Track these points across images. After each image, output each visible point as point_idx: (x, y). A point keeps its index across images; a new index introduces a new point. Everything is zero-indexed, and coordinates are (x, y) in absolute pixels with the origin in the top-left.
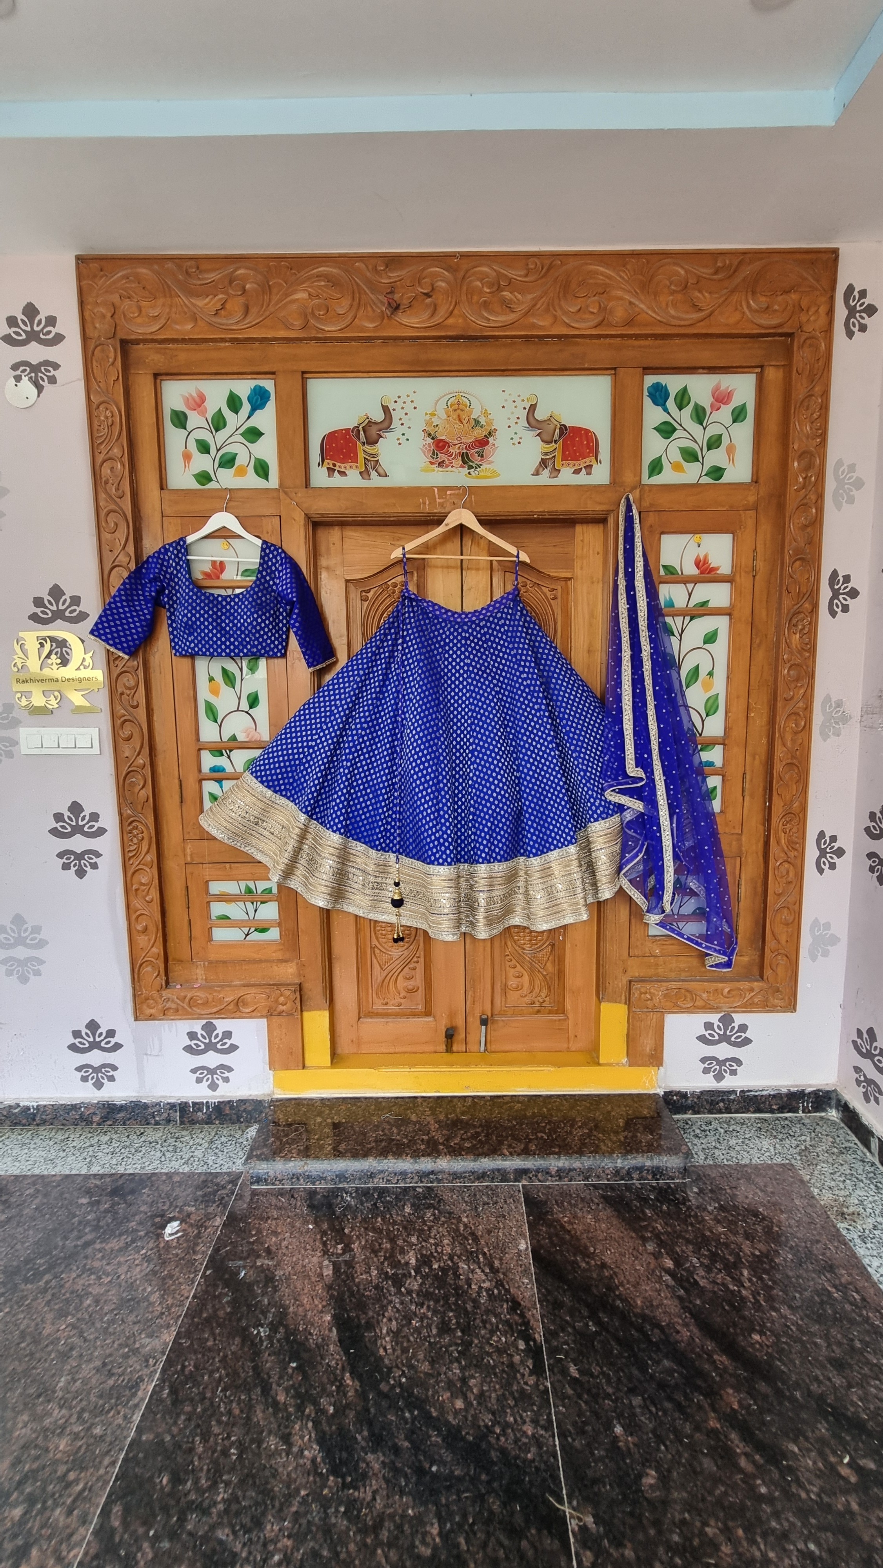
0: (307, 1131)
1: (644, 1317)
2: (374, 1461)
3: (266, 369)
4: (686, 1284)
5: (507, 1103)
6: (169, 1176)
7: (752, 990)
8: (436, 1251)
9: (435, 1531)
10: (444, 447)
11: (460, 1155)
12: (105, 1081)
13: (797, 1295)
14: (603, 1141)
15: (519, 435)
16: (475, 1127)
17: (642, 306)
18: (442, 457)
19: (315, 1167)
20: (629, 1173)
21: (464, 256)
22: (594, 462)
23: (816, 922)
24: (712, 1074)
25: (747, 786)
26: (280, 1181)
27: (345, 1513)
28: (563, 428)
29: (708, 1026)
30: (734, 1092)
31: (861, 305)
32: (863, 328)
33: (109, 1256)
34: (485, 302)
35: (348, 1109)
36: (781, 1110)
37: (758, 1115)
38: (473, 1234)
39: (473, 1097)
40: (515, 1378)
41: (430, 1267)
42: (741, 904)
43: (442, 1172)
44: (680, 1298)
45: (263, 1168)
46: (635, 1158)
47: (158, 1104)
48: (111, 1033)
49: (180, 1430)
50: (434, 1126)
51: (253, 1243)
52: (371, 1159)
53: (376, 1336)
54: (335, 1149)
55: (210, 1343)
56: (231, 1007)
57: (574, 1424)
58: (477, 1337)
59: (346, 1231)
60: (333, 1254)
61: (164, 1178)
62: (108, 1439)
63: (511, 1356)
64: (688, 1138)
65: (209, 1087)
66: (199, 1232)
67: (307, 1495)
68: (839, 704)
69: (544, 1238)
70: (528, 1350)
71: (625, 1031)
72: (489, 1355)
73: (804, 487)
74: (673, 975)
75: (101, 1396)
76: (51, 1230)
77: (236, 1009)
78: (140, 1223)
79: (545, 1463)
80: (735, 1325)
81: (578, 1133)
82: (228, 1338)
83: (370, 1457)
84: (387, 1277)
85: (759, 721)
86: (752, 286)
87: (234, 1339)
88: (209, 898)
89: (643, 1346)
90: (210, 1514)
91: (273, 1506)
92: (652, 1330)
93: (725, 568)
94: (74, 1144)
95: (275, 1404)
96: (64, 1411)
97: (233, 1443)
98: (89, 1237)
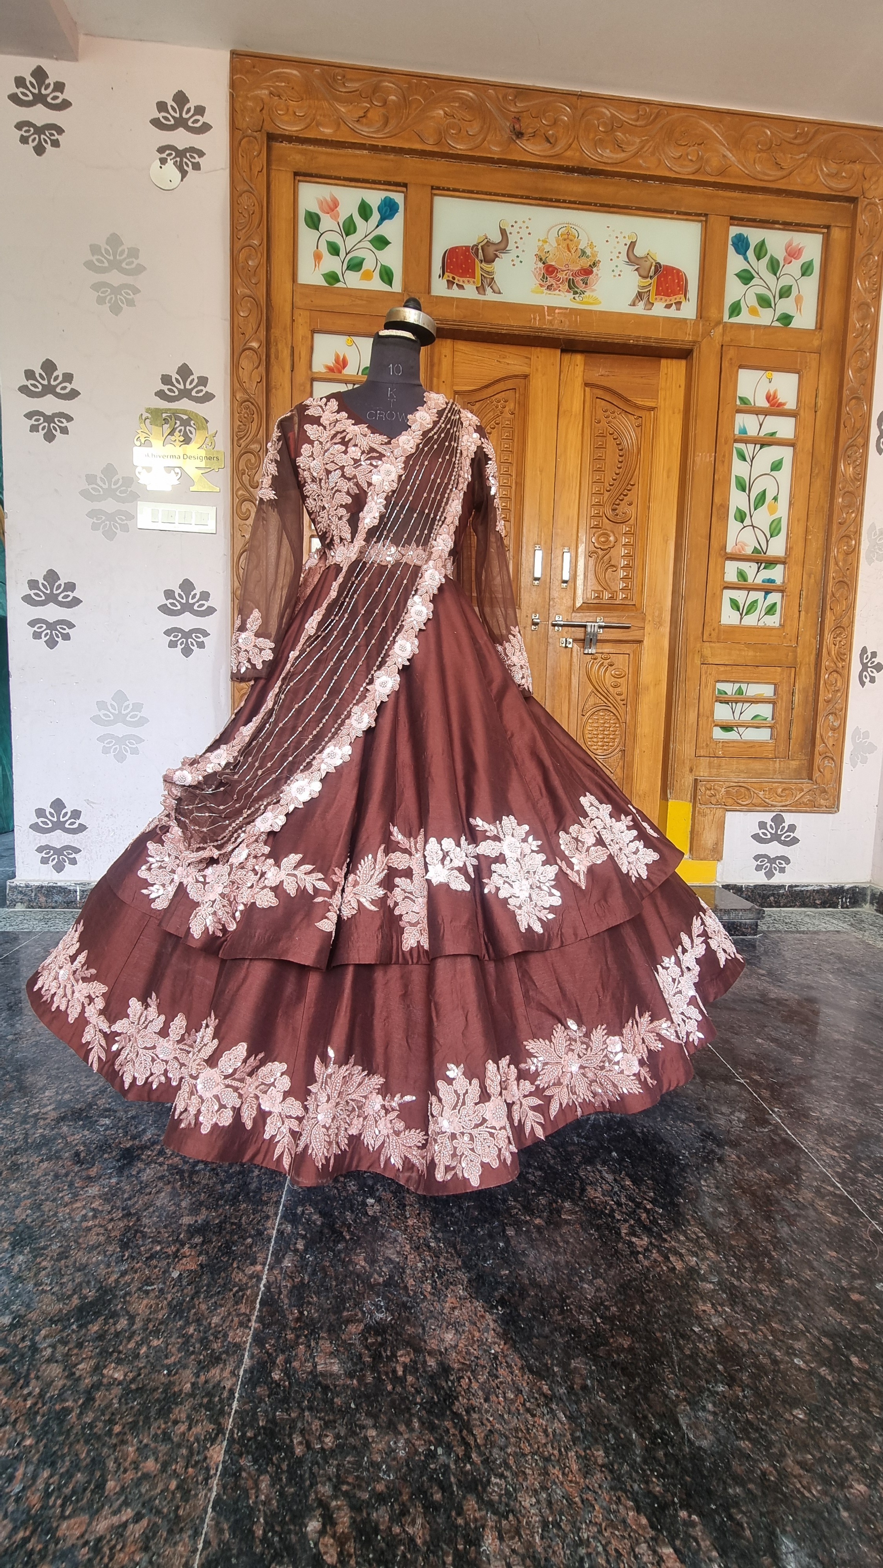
3: (398, 181)
7: (802, 790)
10: (552, 272)
15: (619, 269)
17: (734, 159)
18: (551, 281)
21: (586, 96)
22: (683, 300)
23: (858, 729)
24: (764, 870)
25: (803, 602)
28: (658, 266)
29: (762, 825)
30: (783, 886)
34: (600, 139)
36: (823, 905)
37: (803, 909)
42: (795, 711)
71: (689, 829)
73: (861, 334)
85: (816, 543)
86: (824, 154)
93: (791, 404)
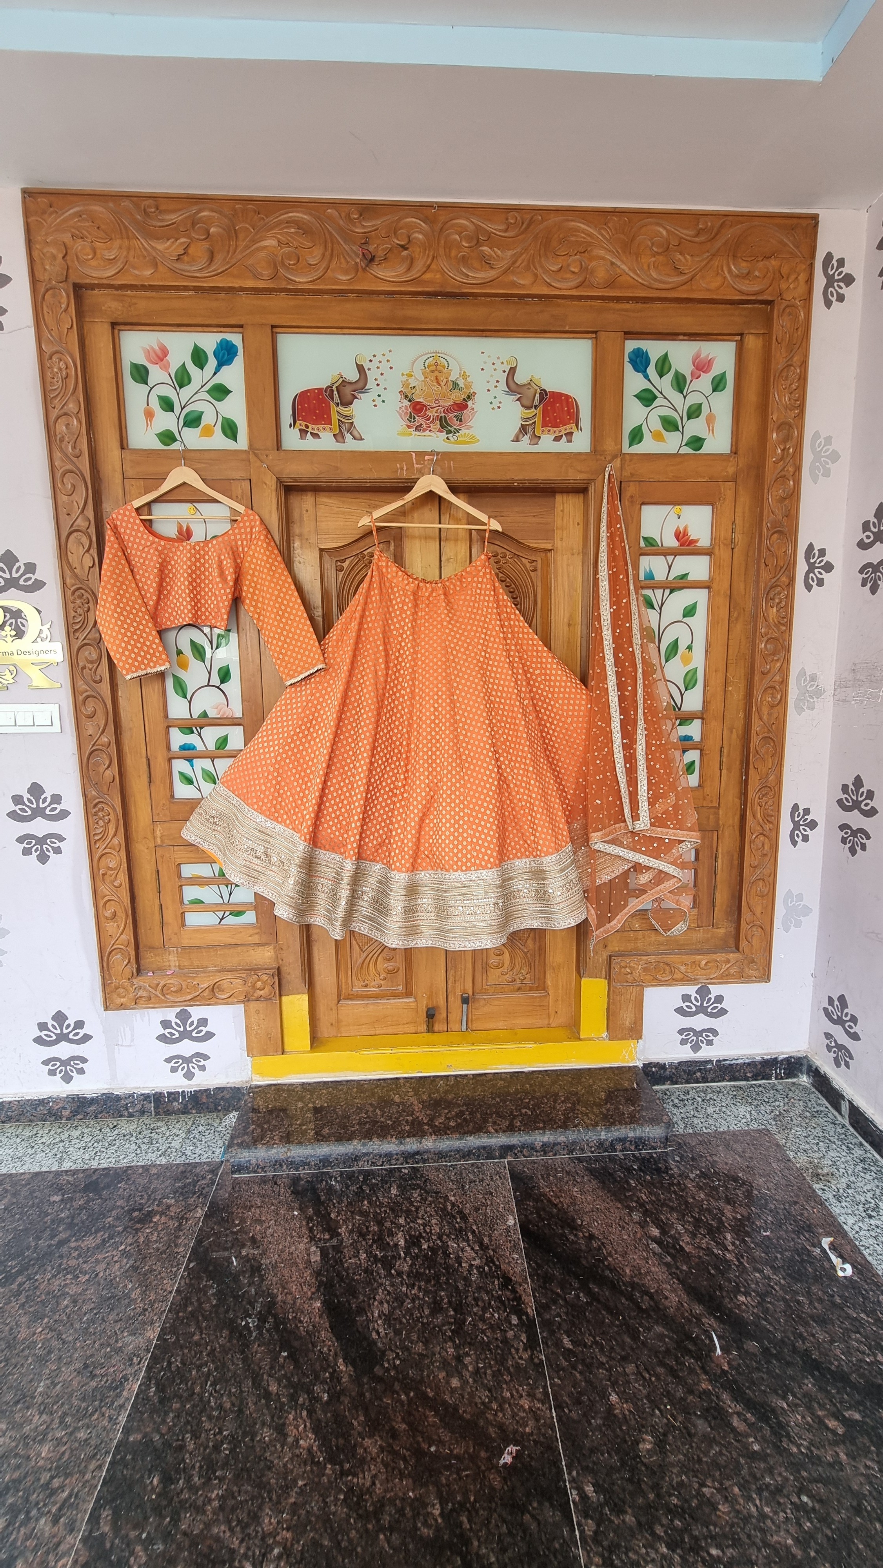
0: (287, 1116)
1: (633, 1285)
2: (372, 1445)
3: (233, 322)
4: (672, 1251)
5: (491, 1080)
6: (146, 1168)
7: (728, 961)
8: (425, 1231)
9: (437, 1512)
10: (420, 410)
11: (446, 1134)
12: (74, 1074)
13: (779, 1256)
14: (587, 1114)
15: (498, 400)
16: (459, 1106)
17: (624, 267)
18: (419, 420)
19: (297, 1152)
20: (612, 1145)
21: (442, 206)
22: (574, 429)
23: (789, 894)
24: (689, 1045)
25: (725, 760)
26: (263, 1168)
27: (345, 1500)
28: (543, 393)
29: (686, 998)
30: (710, 1061)
31: (839, 274)
32: (841, 298)
33: (86, 1254)
34: (464, 256)
35: (329, 1093)
36: (755, 1077)
37: (733, 1083)
38: (460, 1212)
39: (456, 1076)
40: (511, 1353)
41: (420, 1247)
42: (718, 877)
43: (427, 1151)
44: (667, 1265)
45: (244, 1156)
46: (618, 1130)
47: (131, 1095)
48: (79, 1024)
49: (169, 1429)
50: (417, 1107)
51: (236, 1233)
52: (355, 1142)
53: (368, 1321)
54: (316, 1133)
55: (196, 1338)
56: (205, 994)
57: (570, 1395)
58: (470, 1314)
59: (333, 1216)
60: (320, 1240)
61: (141, 1170)
62: (93, 1443)
63: (506, 1331)
64: (669, 1107)
65: (185, 1076)
66: (181, 1224)
67: (305, 1485)
68: (813, 678)
69: (532, 1213)
70: (521, 1323)
71: (606, 1006)
72: (483, 1332)
73: (782, 459)
74: (652, 949)
75: (83, 1399)
76: (22, 1231)
77: (212, 995)
78: (117, 1218)
79: (544, 1435)
80: (721, 1288)
81: (561, 1107)
82: (215, 1330)
83: (367, 1442)
84: (376, 1259)
85: (737, 695)
86: (734, 250)
87: (221, 1332)
88: (181, 883)
89: (632, 1314)
90: (204, 1512)
91: (270, 1499)
92: (642, 1297)
93: (704, 541)
94: (43, 1140)
95: (267, 1395)
96: (44, 1417)
97: (226, 1437)
98: (63, 1236)
